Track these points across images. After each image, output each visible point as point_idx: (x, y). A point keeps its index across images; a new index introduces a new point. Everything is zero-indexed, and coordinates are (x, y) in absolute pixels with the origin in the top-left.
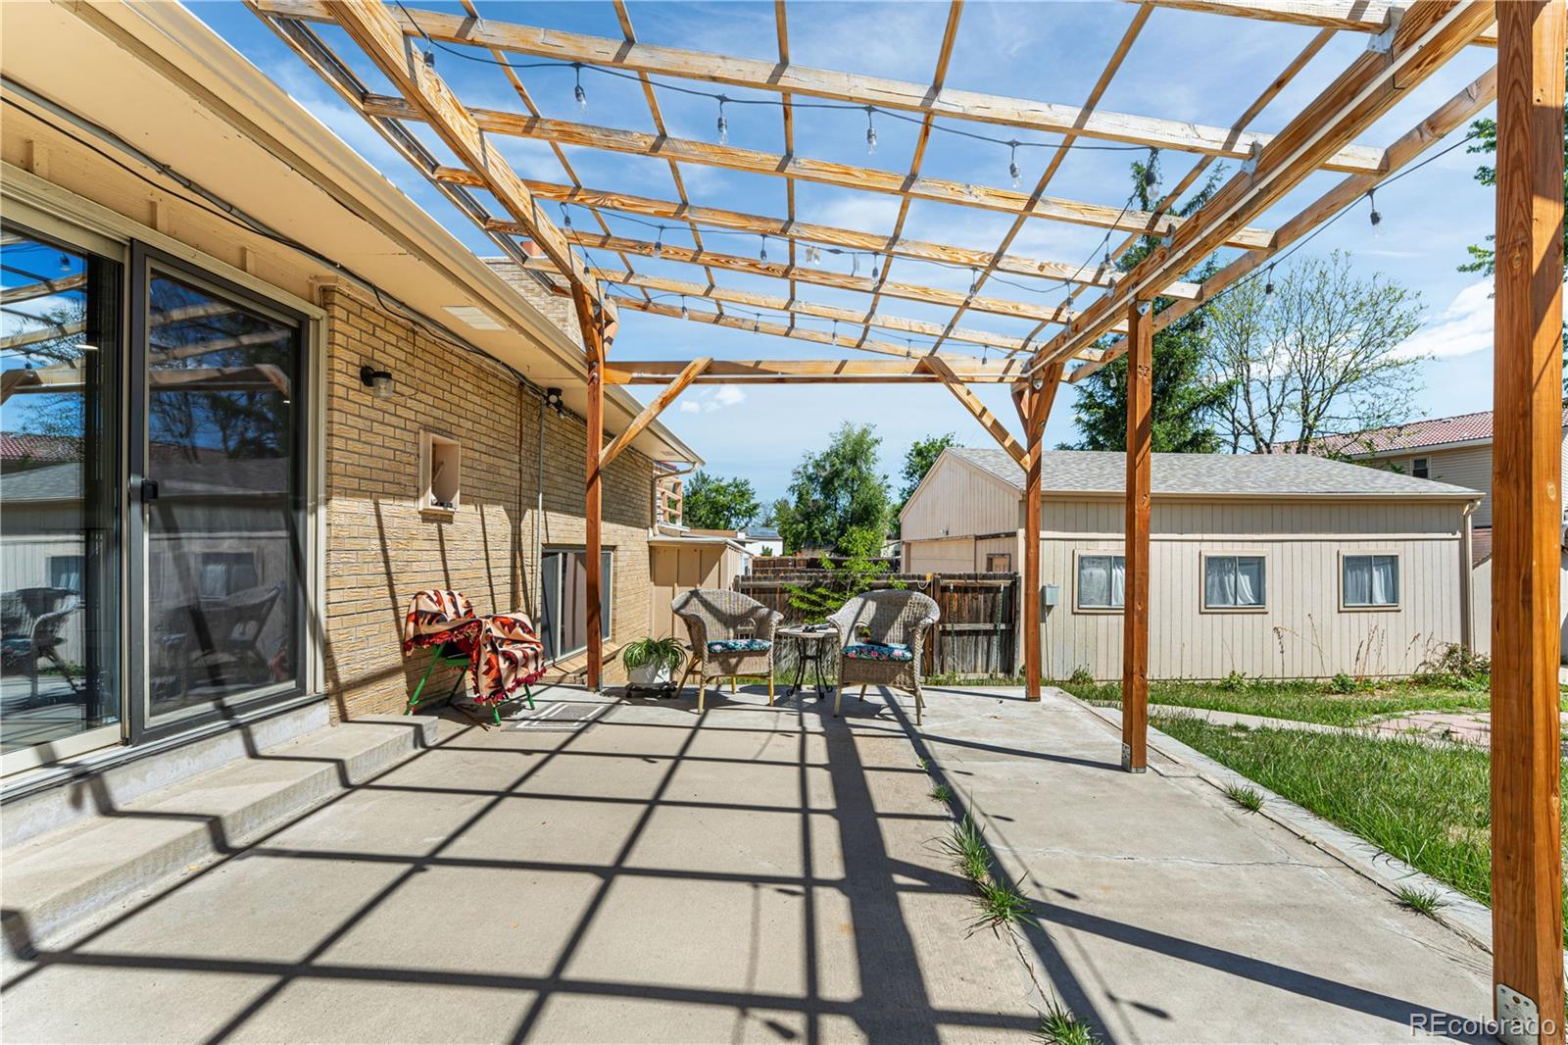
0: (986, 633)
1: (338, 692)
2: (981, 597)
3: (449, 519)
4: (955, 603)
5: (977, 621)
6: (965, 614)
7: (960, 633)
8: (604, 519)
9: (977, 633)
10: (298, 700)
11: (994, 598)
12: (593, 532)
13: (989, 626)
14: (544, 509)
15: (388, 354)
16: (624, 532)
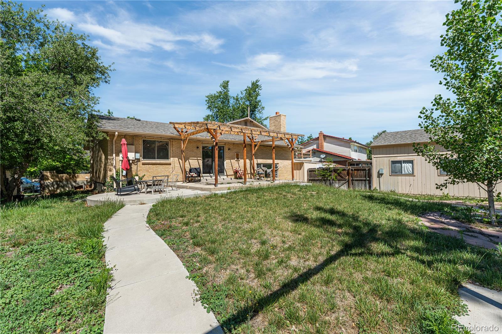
0: (364, 180)
1: (227, 176)
2: (362, 172)
3: (239, 161)
4: (356, 173)
5: (362, 178)
6: (358, 176)
7: (357, 180)
8: (275, 159)
9: (362, 180)
10: (224, 175)
11: (366, 172)
12: (273, 161)
13: (365, 179)
14: (257, 159)
15: (231, 147)
16: (281, 161)
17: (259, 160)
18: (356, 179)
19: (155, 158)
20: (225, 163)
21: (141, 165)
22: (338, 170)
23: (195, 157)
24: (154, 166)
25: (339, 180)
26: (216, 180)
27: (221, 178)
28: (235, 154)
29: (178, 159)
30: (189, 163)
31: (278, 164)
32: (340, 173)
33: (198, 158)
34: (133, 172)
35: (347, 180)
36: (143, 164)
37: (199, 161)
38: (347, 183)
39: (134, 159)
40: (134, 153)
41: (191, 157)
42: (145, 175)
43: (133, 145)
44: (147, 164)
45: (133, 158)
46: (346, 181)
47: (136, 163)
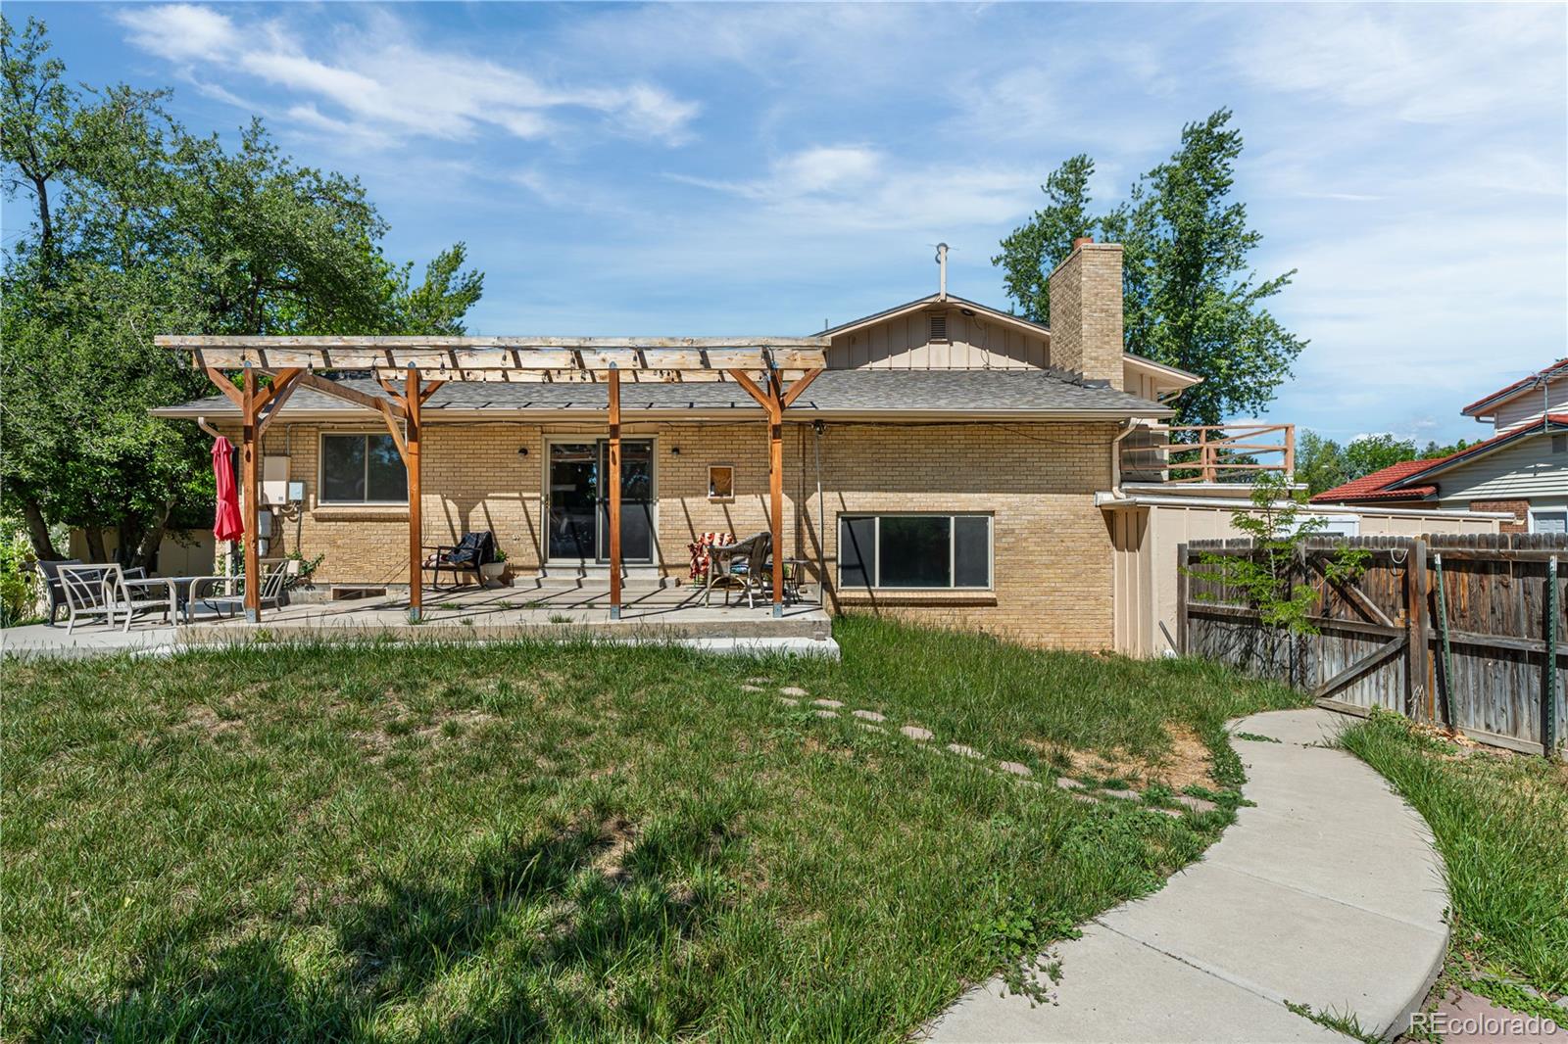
1: (664, 568)
2: (1516, 583)
4: (1463, 594)
5: (1514, 633)
7: (1476, 650)
8: (968, 489)
10: (650, 565)
14: (839, 490)
15: (688, 439)
16: (1014, 498)
17: (856, 495)
18: (1463, 638)
19: (361, 498)
20: (656, 510)
21: (313, 522)
22: (1335, 558)
23: (514, 491)
24: (355, 525)
25: (1346, 634)
26: (617, 584)
27: (640, 578)
28: (709, 468)
29: (443, 499)
30: (487, 512)
31: (992, 513)
32: (1354, 580)
33: (525, 495)
34: (286, 546)
35: (1400, 638)
36: (320, 519)
37: (529, 504)
38: (1401, 662)
39: (284, 502)
40: (284, 483)
41: (493, 491)
42: (322, 557)
43: (285, 455)
44: (330, 520)
45: (281, 499)
46: (1392, 649)
47: (297, 516)
